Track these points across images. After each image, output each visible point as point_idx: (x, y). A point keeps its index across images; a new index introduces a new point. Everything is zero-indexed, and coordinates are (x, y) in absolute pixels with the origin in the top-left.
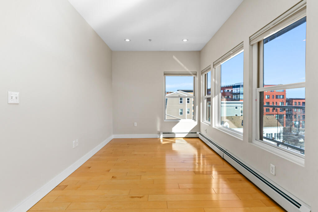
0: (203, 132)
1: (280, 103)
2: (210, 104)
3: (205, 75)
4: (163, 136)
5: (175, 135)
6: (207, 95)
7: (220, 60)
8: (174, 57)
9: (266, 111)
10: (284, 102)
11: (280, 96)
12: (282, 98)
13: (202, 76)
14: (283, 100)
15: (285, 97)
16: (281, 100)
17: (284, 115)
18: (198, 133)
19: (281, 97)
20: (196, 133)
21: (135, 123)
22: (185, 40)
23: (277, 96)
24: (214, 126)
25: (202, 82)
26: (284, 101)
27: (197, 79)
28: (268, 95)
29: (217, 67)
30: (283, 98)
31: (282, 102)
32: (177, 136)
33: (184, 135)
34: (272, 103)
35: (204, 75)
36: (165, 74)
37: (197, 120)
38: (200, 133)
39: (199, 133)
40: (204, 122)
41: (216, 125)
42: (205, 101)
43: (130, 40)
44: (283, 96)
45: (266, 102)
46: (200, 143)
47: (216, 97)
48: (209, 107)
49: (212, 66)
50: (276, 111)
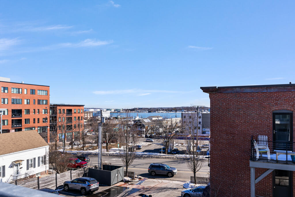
1: (43, 111)
9: (26, 123)
10: (47, 110)
11: (43, 100)
12: (45, 104)
14: (47, 106)
15: (49, 102)
16: (44, 107)
17: (48, 127)
19: (44, 102)
23: (39, 101)
26: (48, 108)
28: (27, 100)
30: (47, 104)
31: (45, 110)
34: (34, 111)
44: (47, 101)
45: (26, 110)
50: (38, 122)
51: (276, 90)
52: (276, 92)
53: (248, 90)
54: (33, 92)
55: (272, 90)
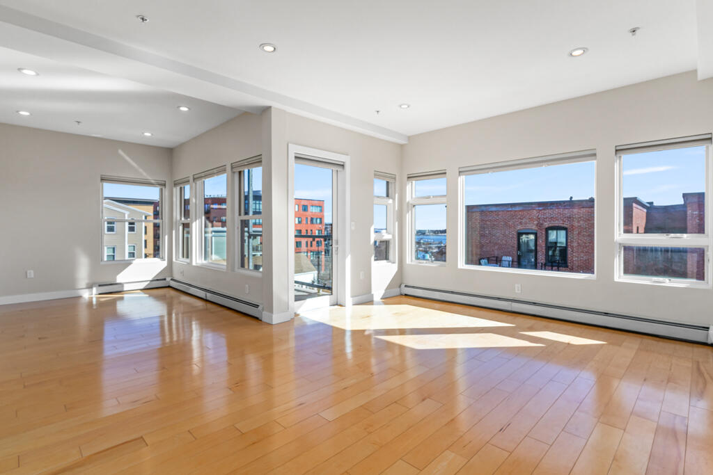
0: (177, 277)
1: (317, 232)
2: (188, 233)
3: (181, 188)
4: (97, 290)
5: (123, 286)
6: (183, 219)
7: (203, 175)
8: (120, 152)
9: (297, 246)
10: (321, 230)
11: (317, 219)
13: (174, 189)
14: (320, 225)
15: (323, 221)
16: (318, 227)
17: (322, 252)
18: (168, 279)
19: (318, 221)
20: (165, 279)
21: (28, 272)
22: (148, 134)
23: (312, 219)
24: (194, 264)
25: (174, 199)
26: (323, 227)
27: (166, 193)
28: (298, 218)
29: (199, 183)
30: (321, 223)
31: (319, 230)
32: (126, 288)
33: (143, 285)
34: (306, 231)
35: (178, 188)
36: (103, 180)
37: (166, 258)
38: (172, 279)
39: (170, 278)
40: (179, 260)
41: (198, 261)
42: (181, 228)
43: (31, 114)
44: (321, 219)
45: (297, 230)
46: (173, 293)
47: (198, 221)
48: (187, 238)
49: (191, 179)
50: (311, 246)
51: (521, 208)
52: (520, 211)
53: (494, 209)
54: (305, 208)
55: (517, 209)
